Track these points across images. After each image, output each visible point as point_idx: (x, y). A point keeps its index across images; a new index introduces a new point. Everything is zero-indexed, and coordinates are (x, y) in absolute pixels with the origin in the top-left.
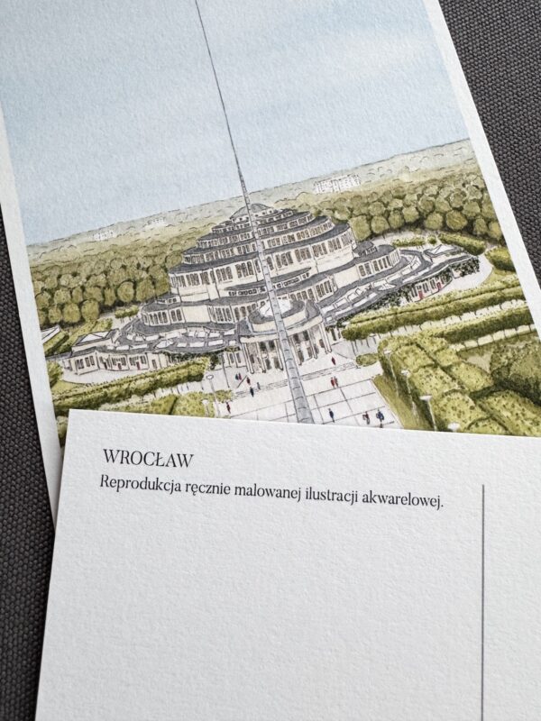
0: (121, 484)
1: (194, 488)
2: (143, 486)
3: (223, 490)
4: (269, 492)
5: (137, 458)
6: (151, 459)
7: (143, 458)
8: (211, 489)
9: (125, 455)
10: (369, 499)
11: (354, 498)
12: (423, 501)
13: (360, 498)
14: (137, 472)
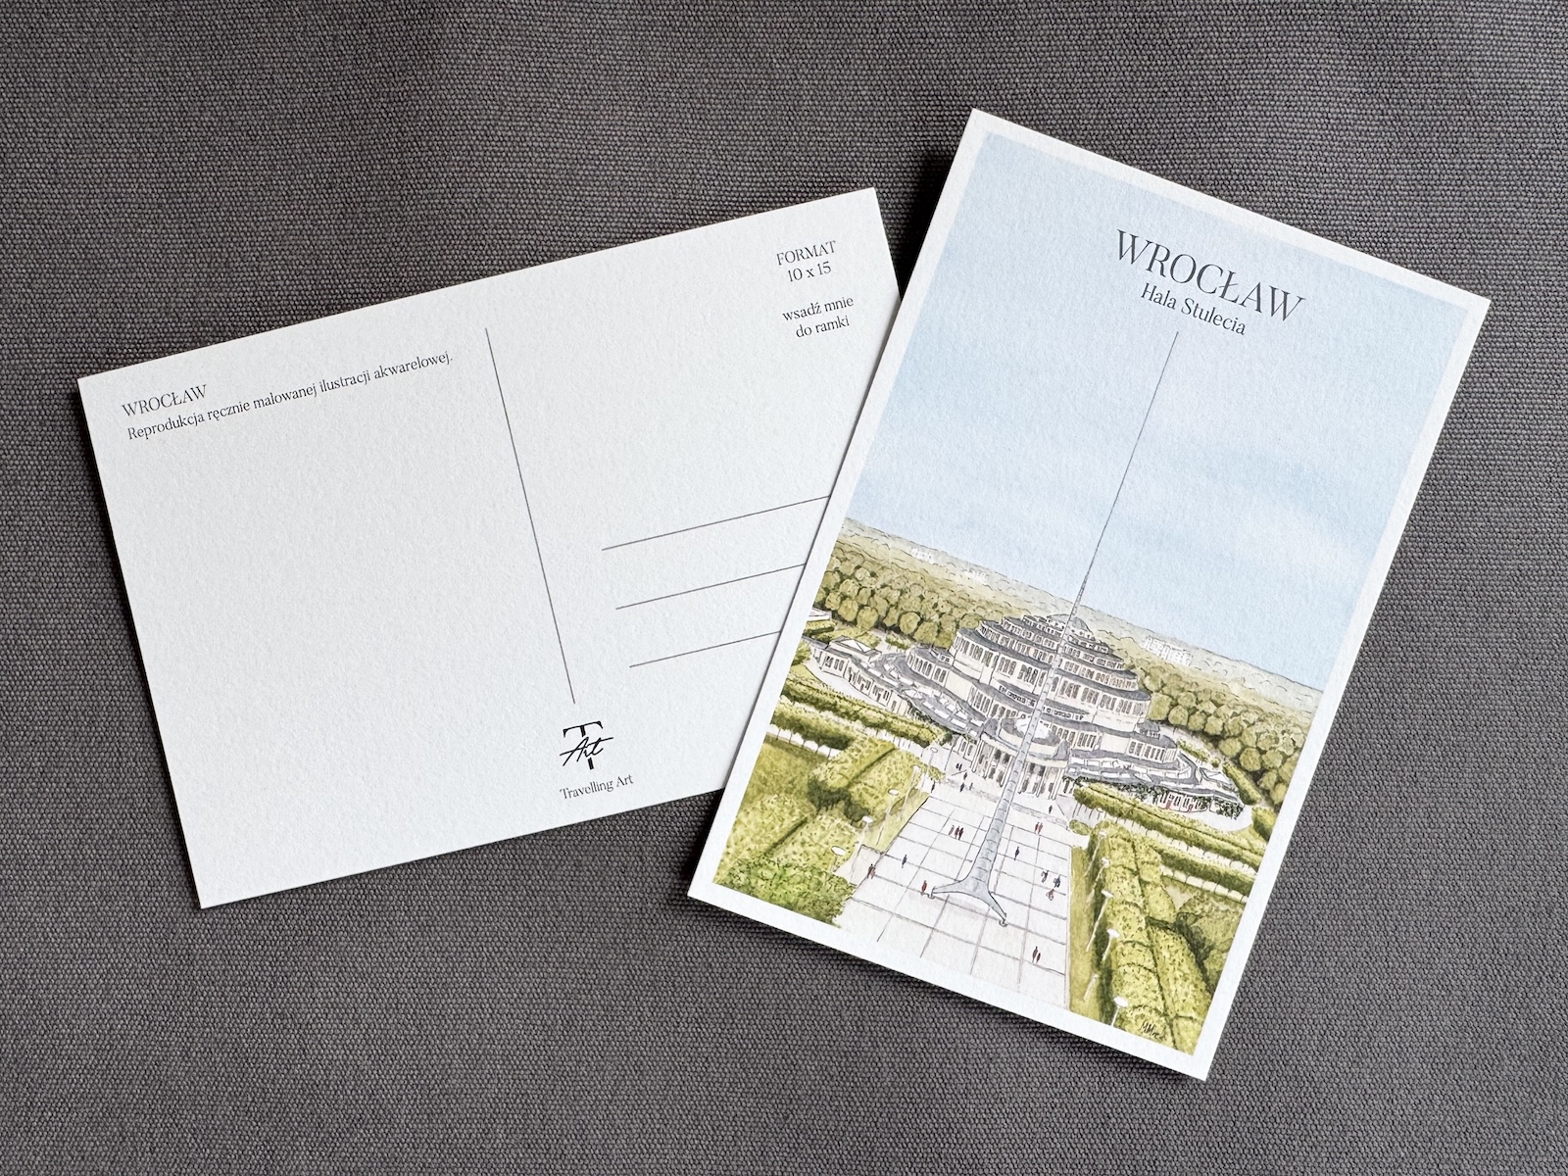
0: (148, 431)
1: (215, 414)
2: (169, 426)
3: (243, 408)
4: (286, 397)
5: (154, 404)
6: (168, 401)
7: (161, 402)
8: (231, 411)
9: (143, 404)
10: (380, 374)
11: (367, 377)
12: (432, 361)
13: (372, 376)
14: (159, 417)
